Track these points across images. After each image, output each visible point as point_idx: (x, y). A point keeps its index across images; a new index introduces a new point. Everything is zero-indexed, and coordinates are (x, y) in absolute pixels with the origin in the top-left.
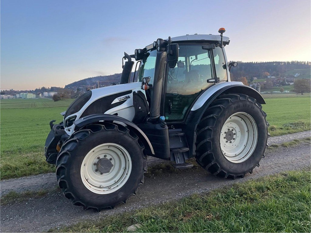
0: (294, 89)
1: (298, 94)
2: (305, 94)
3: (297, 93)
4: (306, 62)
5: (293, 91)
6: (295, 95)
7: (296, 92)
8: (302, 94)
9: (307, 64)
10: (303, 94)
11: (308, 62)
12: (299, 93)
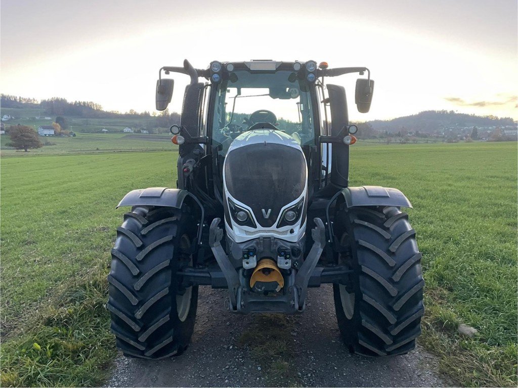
0: (10, 142)
1: (19, 150)
2: (31, 151)
3: (17, 149)
4: (18, 98)
5: (10, 145)
6: (13, 152)
7: (15, 146)
8: (26, 151)
9: (20, 101)
10: (28, 150)
11: (20, 97)
12: (22, 148)
